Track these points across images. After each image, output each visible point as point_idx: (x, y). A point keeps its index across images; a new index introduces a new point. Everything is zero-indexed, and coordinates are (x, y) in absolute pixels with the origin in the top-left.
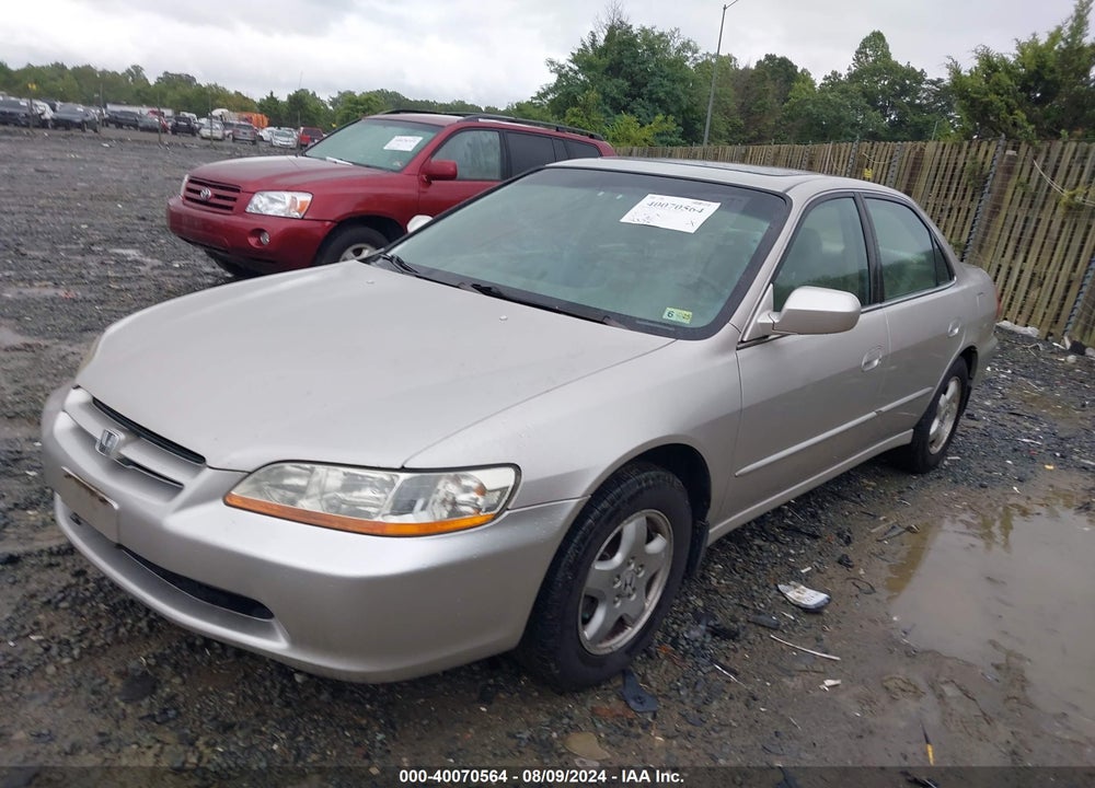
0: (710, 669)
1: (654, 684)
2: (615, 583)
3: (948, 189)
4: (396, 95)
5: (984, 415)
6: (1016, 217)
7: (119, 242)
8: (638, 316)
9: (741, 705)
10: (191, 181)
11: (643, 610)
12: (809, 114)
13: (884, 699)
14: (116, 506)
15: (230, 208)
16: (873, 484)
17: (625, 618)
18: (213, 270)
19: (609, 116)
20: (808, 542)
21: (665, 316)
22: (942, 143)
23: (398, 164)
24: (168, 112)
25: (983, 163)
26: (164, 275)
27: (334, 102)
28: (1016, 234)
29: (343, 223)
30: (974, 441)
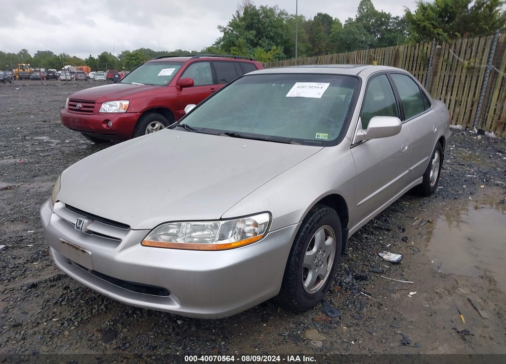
0: (359, 294)
1: (336, 304)
2: (315, 260)
3: (412, 66)
4: (149, 50)
5: (448, 167)
6: (445, 76)
7: (37, 134)
8: (304, 138)
9: (376, 308)
10: (70, 101)
11: (327, 271)
12: (342, 39)
13: (437, 297)
14: (90, 253)
15: (92, 111)
16: (408, 203)
17: (320, 276)
18: (85, 142)
19: (250, 49)
20: (387, 233)
21: (316, 137)
22: (406, 46)
23: (166, 82)
24: (43, 70)
25: (427, 53)
26: (63, 147)
27: (120, 57)
28: (446, 83)
29: (145, 113)
30: (447, 179)
